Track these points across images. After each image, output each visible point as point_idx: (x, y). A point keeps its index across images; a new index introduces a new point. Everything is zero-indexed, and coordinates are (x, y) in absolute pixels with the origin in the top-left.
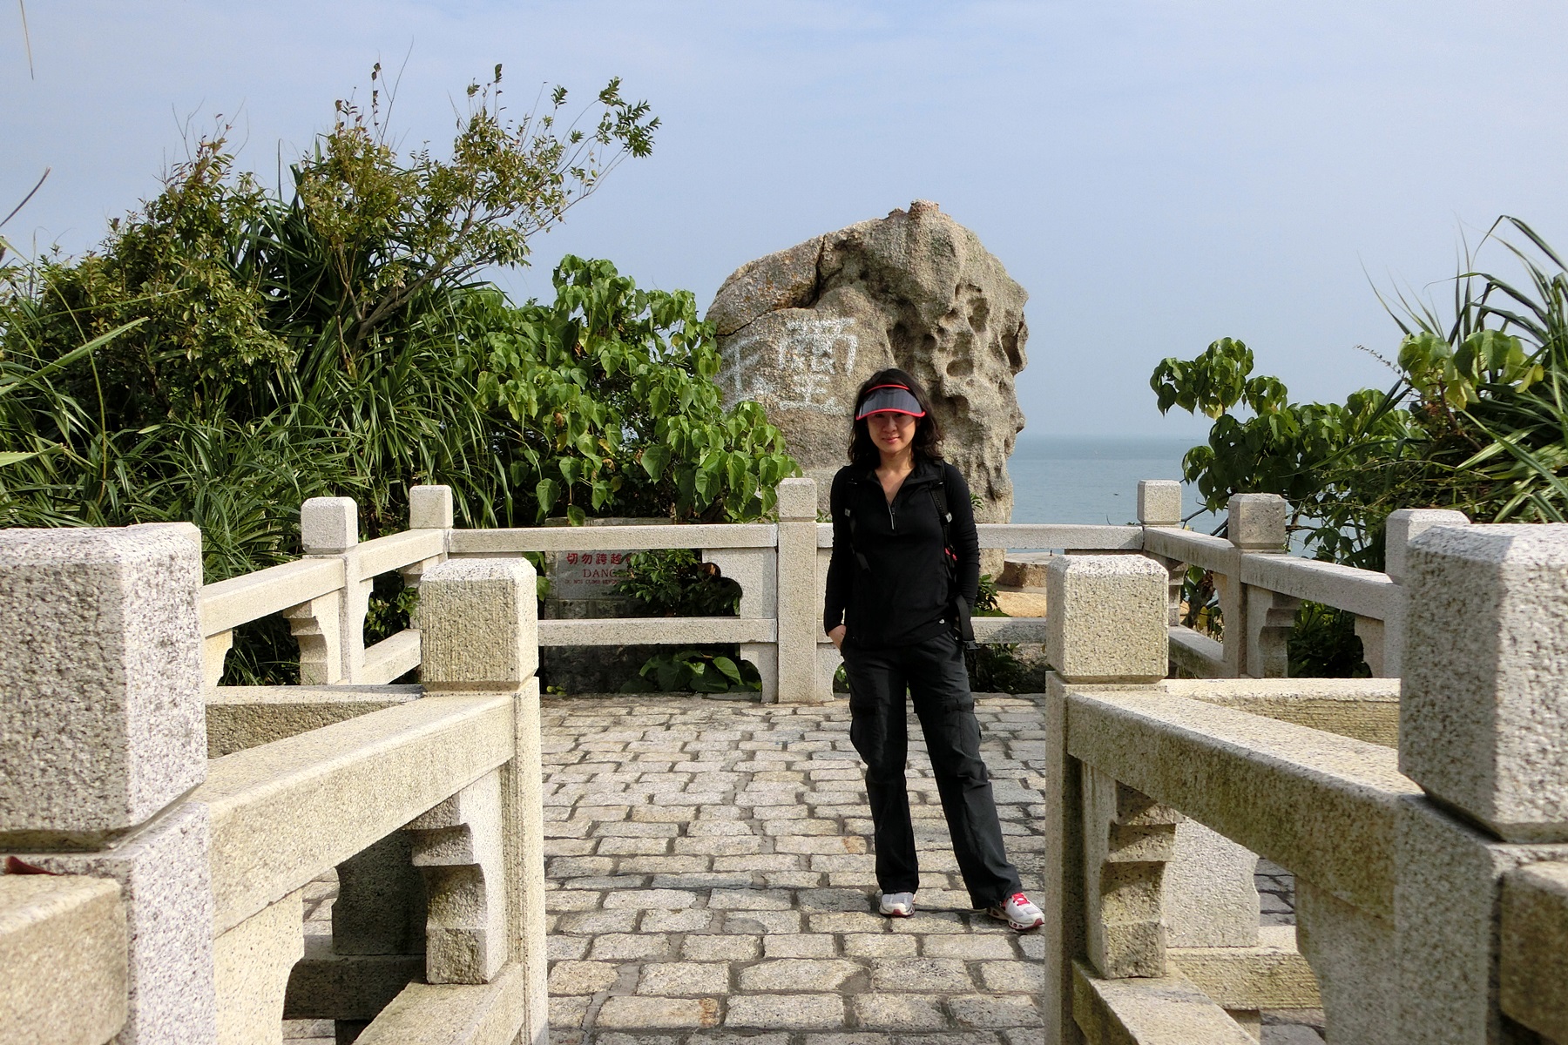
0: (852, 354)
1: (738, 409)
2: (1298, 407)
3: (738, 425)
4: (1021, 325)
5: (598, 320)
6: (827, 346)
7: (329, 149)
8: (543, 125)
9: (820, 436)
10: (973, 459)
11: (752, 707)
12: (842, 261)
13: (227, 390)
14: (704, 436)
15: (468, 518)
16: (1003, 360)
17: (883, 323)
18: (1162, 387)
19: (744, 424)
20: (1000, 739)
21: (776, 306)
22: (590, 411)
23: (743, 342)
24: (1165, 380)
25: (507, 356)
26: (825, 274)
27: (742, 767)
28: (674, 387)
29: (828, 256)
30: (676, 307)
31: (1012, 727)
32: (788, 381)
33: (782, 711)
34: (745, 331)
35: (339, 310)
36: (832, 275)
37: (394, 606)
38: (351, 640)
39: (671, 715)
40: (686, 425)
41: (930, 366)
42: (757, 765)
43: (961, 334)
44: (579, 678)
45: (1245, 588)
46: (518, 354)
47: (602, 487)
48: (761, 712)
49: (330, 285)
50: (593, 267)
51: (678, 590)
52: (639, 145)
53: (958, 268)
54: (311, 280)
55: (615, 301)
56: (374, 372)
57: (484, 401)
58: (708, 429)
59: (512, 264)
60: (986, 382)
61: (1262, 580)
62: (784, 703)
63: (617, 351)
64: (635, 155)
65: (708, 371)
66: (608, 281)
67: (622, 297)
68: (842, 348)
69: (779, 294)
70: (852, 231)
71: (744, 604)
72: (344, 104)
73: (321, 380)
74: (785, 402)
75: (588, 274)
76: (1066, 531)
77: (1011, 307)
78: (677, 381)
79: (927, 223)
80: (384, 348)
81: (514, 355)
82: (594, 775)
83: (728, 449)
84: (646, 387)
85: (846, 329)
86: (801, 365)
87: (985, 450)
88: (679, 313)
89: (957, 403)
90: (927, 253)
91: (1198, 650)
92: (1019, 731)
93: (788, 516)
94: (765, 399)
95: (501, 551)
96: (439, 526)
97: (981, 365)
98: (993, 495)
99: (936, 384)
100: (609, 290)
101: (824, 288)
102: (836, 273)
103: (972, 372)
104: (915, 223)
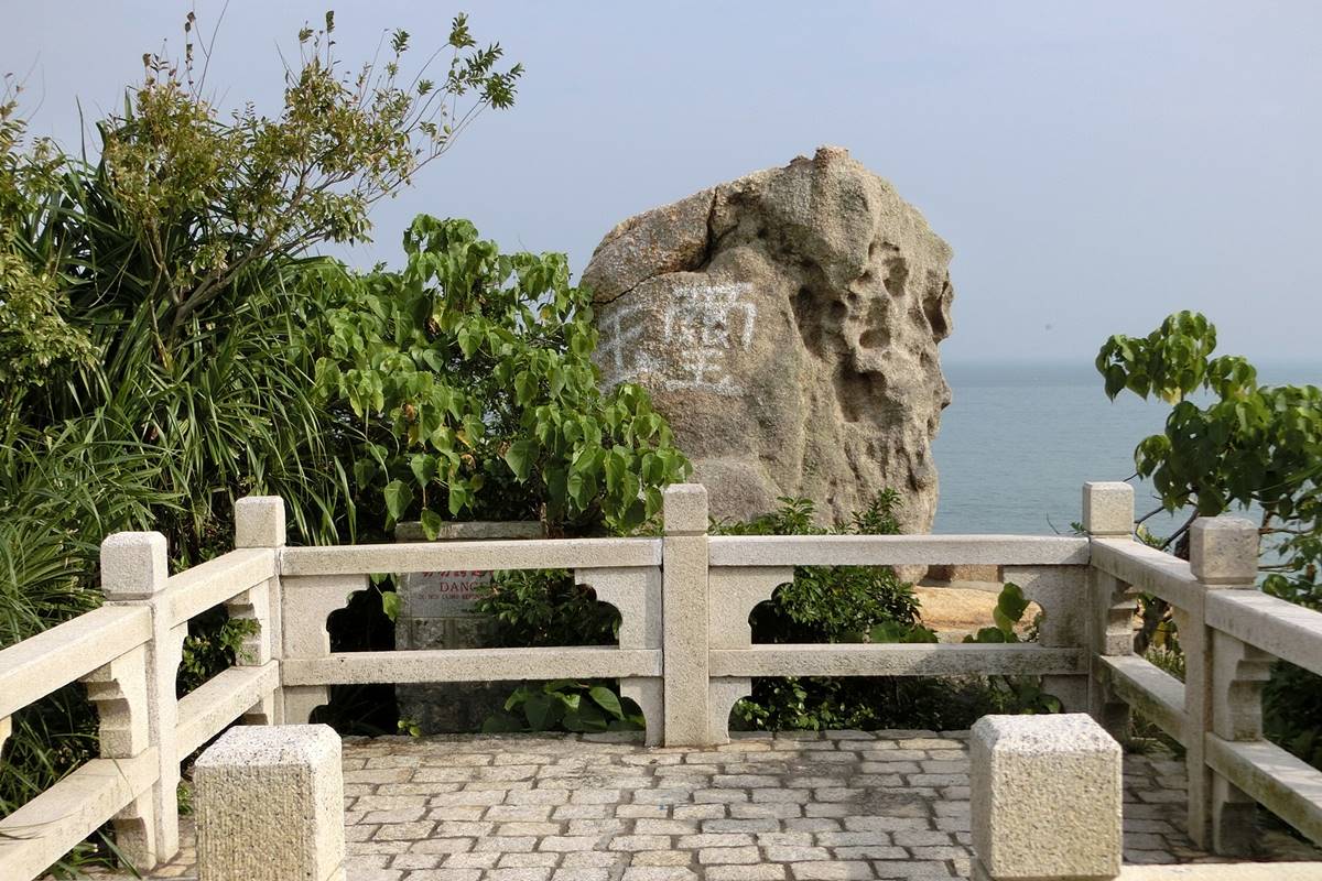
0: (750, 324)
1: (617, 393)
2: (1269, 391)
3: (618, 414)
4: (946, 285)
5: (455, 293)
6: (721, 317)
7: (139, 108)
8: (387, 73)
9: (713, 420)
10: (891, 443)
11: (634, 753)
12: (737, 216)
13: (23, 392)
14: (578, 428)
15: (304, 530)
16: (925, 327)
17: (785, 288)
18: (1110, 368)
19: (625, 413)
20: (923, 798)
21: (662, 270)
22: (446, 402)
23: (624, 312)
24: (1113, 360)
25: (349, 339)
26: (717, 232)
27: (620, 844)
28: (543, 371)
29: (721, 212)
30: (545, 276)
31: (936, 781)
32: (676, 356)
33: (669, 758)
34: (626, 299)
35: (152, 294)
36: (726, 233)
37: (216, 642)
38: (159, 701)
39: (540, 765)
40: (556, 416)
41: (840, 338)
42: (637, 841)
43: (876, 301)
44: (436, 709)
45: (1210, 631)
46: (362, 334)
47: (461, 489)
48: (644, 760)
49: (140, 264)
50: (450, 229)
51: (549, 610)
52: (499, 94)
53: (871, 224)
54: (122, 256)
55: (475, 270)
56: (194, 365)
57: (324, 393)
58: (583, 419)
59: (351, 241)
60: (905, 355)
61: (1231, 626)
62: (670, 747)
63: (477, 328)
64: (494, 106)
65: (582, 350)
66: (467, 246)
67: (483, 263)
68: (738, 318)
69: (665, 255)
70: (749, 182)
71: (623, 633)
72: (152, 58)
73: (131, 377)
74: (673, 382)
75: (443, 237)
76: (999, 543)
77: (933, 266)
78: (546, 364)
79: (835, 172)
80: (205, 336)
81: (357, 338)
82: (446, 856)
83: (607, 443)
84: (511, 371)
85: (742, 296)
86: (691, 338)
87: (906, 433)
88: (549, 283)
89: (872, 379)
90: (835, 208)
91: (1155, 694)
92: (944, 787)
93: (674, 529)
94: (650, 379)
95: (342, 572)
96: (269, 544)
97: (899, 334)
98: (914, 485)
99: (847, 358)
100: (467, 257)
101: (717, 248)
102: (730, 231)
103: (889, 343)
104: (821, 172)
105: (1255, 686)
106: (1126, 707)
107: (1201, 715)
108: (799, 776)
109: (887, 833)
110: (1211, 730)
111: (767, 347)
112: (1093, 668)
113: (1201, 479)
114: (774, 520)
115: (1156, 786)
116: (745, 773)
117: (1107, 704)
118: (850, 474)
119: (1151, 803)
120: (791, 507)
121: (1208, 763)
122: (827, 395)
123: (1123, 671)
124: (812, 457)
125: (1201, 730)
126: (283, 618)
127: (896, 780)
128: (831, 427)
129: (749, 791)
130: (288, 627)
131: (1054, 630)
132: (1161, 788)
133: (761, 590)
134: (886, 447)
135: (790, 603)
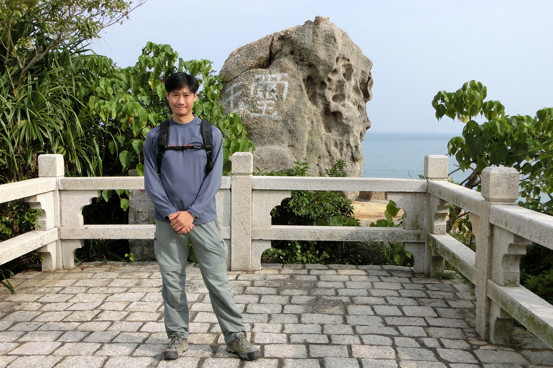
0: (286, 90)
1: (227, 117)
2: (510, 117)
4: (369, 78)
5: (158, 72)
6: (274, 87)
9: (270, 130)
10: (344, 142)
12: (282, 46)
16: (360, 94)
17: (301, 75)
18: (438, 106)
21: (251, 68)
23: (235, 85)
24: (439, 102)
25: (106, 89)
26: (274, 52)
29: (275, 43)
30: (198, 67)
32: (255, 103)
34: (235, 80)
36: (277, 52)
41: (324, 97)
43: (339, 81)
45: (492, 226)
46: (113, 88)
50: (161, 48)
53: (337, 48)
60: (351, 105)
61: (506, 225)
62: (233, 271)
65: (212, 98)
68: (281, 88)
69: (252, 62)
70: (287, 31)
74: (253, 114)
75: (158, 51)
76: (386, 182)
77: (364, 69)
79: (323, 27)
80: (33, 83)
82: (92, 333)
85: (283, 79)
86: (261, 96)
87: (351, 138)
88: (199, 70)
89: (337, 115)
90: (323, 42)
91: (459, 255)
92: (355, 296)
93: (236, 172)
94: (244, 113)
95: (86, 189)
96: (54, 175)
97: (349, 96)
98: (354, 159)
99: (327, 106)
100: (164, 58)
101: (273, 59)
102: (279, 51)
103: (344, 100)
104: (317, 27)
105: (516, 257)
106: (442, 258)
107: (485, 270)
108: (287, 288)
109: (320, 324)
110: (491, 278)
111: (293, 100)
112: (427, 239)
113: (478, 156)
114: (291, 171)
115: (456, 298)
116: (262, 286)
117: (433, 257)
118: (326, 154)
119: (455, 308)
120: (299, 166)
121: (488, 295)
122: (318, 121)
123: (442, 242)
124: (311, 146)
125: (485, 278)
126: (60, 209)
127: (332, 292)
128: (319, 134)
129: (260, 296)
130: (63, 213)
131: (410, 222)
132: (459, 299)
133: (277, 200)
134: (342, 143)
135: (294, 207)
